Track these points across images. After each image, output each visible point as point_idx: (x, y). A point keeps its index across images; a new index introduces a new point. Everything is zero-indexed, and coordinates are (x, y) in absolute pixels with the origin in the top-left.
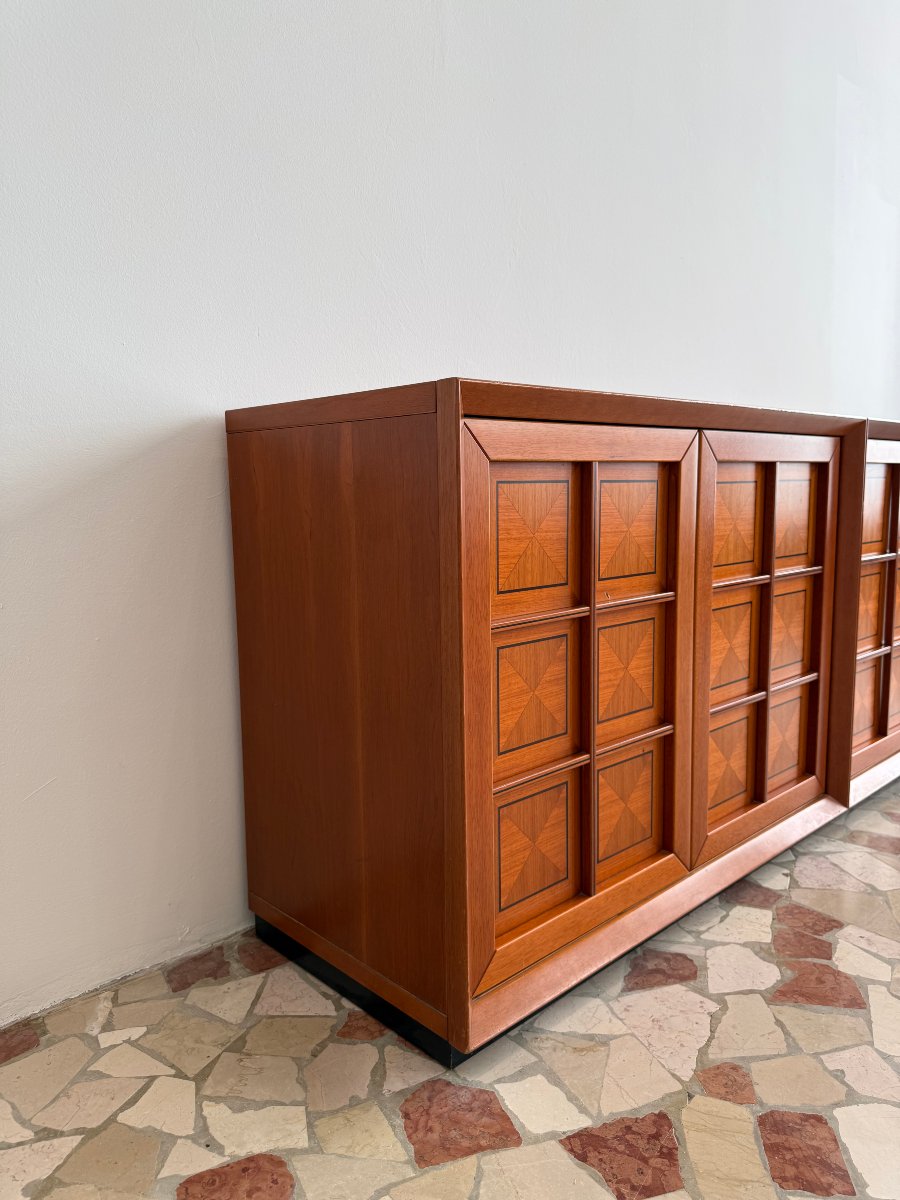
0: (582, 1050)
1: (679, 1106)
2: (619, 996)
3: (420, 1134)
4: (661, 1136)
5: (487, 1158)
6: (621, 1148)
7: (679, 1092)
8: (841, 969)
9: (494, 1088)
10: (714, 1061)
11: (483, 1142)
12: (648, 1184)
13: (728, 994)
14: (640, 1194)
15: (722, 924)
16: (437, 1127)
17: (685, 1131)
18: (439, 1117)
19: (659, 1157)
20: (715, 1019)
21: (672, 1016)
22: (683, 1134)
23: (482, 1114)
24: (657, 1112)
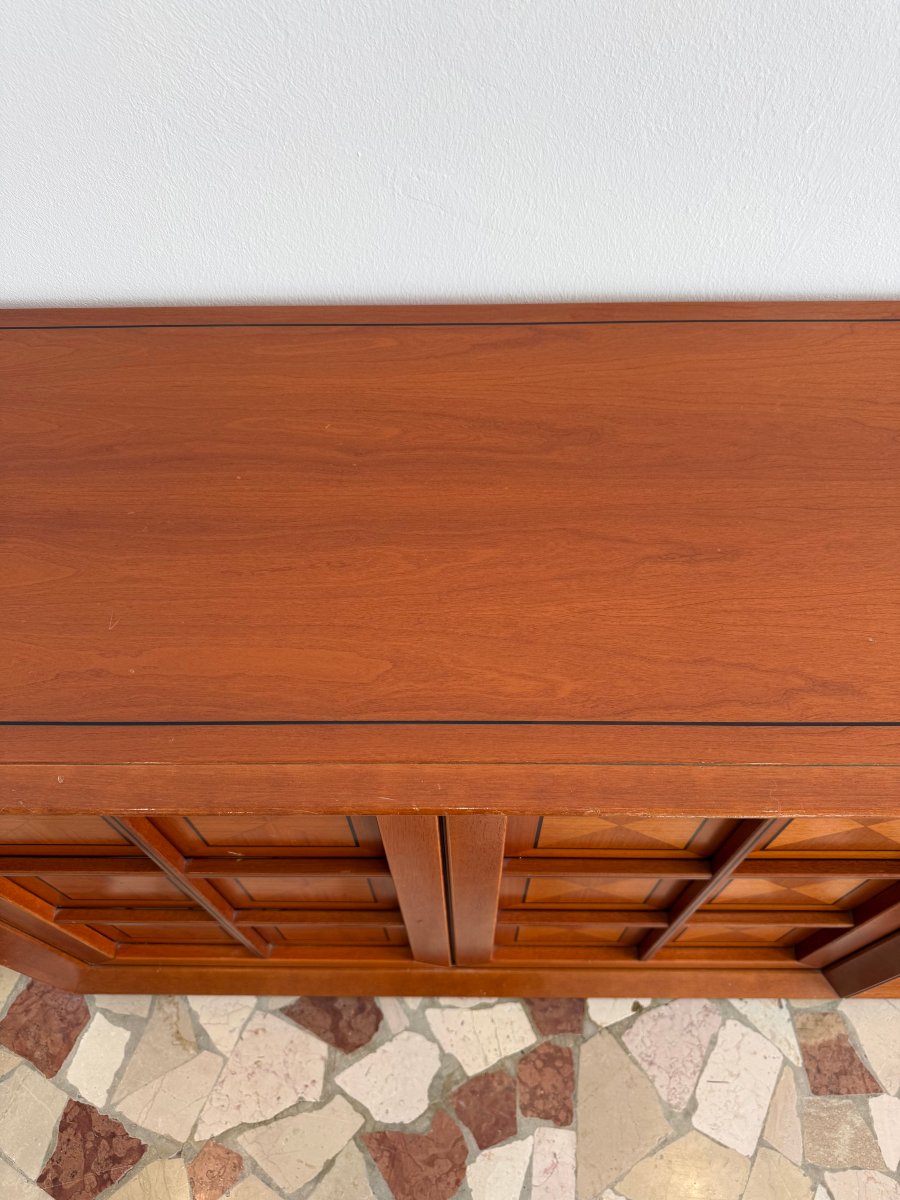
0: (180, 1039)
1: (163, 1155)
2: (273, 1012)
3: (20, 1009)
4: (119, 1163)
5: (25, 1067)
6: (89, 1145)
7: (176, 1143)
8: (470, 1169)
9: (94, 1014)
10: (235, 1143)
11: (37, 1054)
12: (65, 1187)
13: (344, 1095)
14: (53, 1189)
15: (469, 1012)
16: (32, 1015)
17: (137, 1176)
18: (44, 1005)
19: (97, 1176)
20: (300, 1106)
21: (274, 1072)
22: (130, 1177)
23: (62, 1030)
24: (143, 1143)
